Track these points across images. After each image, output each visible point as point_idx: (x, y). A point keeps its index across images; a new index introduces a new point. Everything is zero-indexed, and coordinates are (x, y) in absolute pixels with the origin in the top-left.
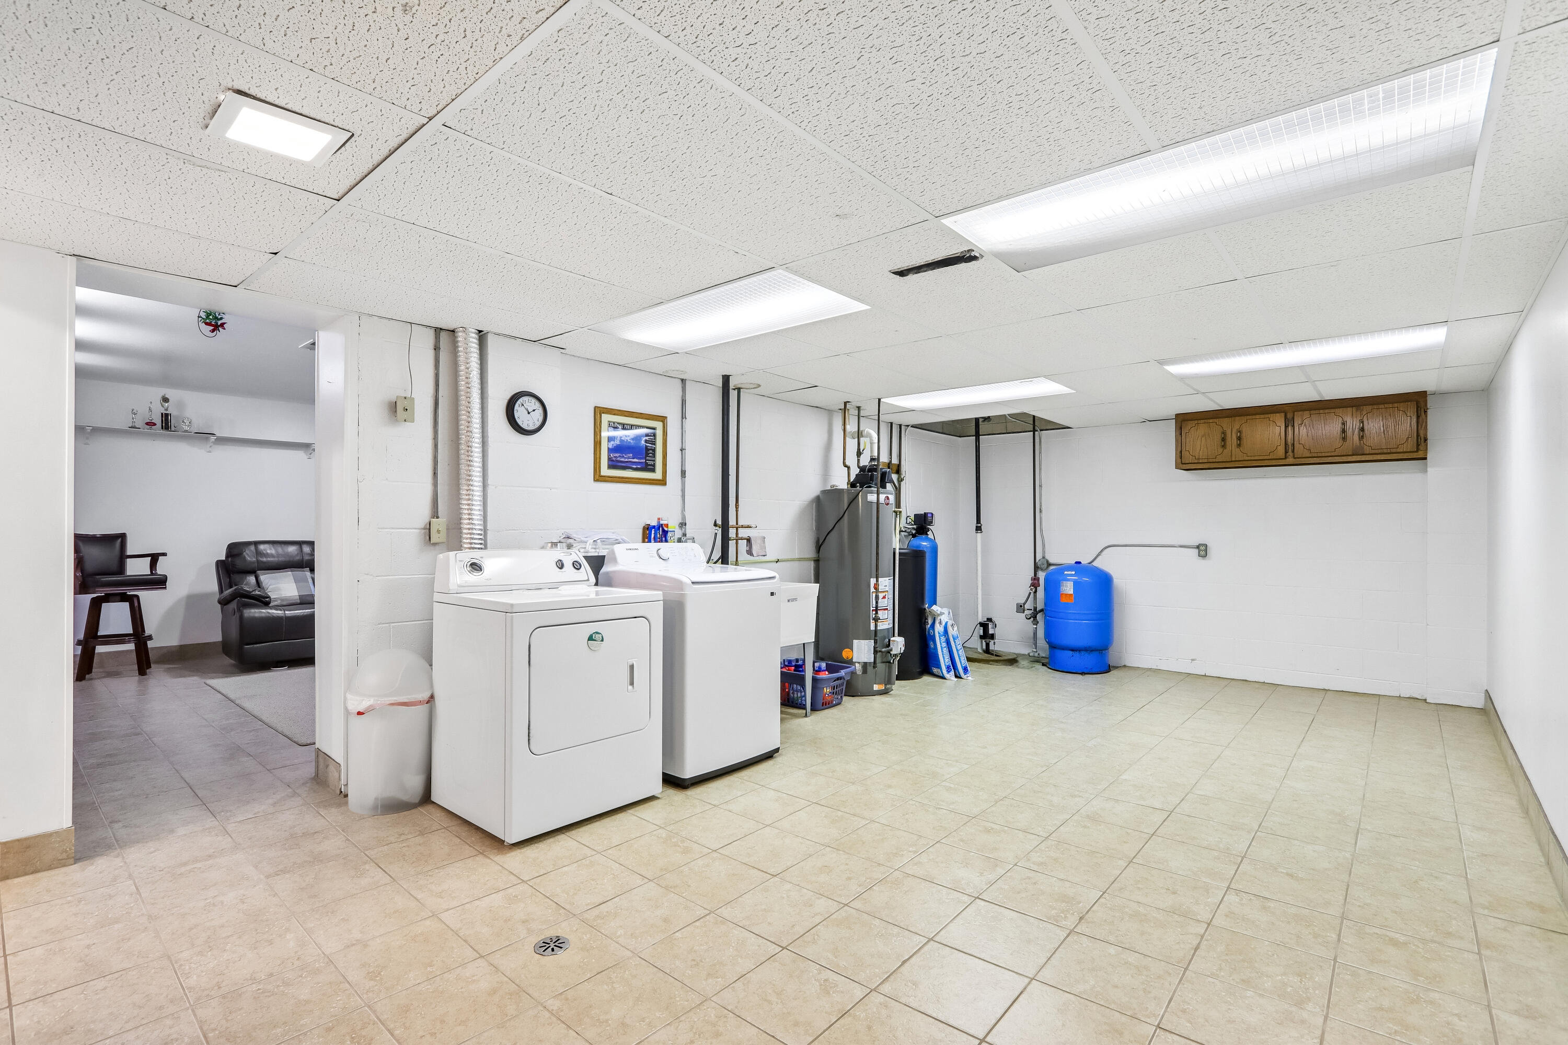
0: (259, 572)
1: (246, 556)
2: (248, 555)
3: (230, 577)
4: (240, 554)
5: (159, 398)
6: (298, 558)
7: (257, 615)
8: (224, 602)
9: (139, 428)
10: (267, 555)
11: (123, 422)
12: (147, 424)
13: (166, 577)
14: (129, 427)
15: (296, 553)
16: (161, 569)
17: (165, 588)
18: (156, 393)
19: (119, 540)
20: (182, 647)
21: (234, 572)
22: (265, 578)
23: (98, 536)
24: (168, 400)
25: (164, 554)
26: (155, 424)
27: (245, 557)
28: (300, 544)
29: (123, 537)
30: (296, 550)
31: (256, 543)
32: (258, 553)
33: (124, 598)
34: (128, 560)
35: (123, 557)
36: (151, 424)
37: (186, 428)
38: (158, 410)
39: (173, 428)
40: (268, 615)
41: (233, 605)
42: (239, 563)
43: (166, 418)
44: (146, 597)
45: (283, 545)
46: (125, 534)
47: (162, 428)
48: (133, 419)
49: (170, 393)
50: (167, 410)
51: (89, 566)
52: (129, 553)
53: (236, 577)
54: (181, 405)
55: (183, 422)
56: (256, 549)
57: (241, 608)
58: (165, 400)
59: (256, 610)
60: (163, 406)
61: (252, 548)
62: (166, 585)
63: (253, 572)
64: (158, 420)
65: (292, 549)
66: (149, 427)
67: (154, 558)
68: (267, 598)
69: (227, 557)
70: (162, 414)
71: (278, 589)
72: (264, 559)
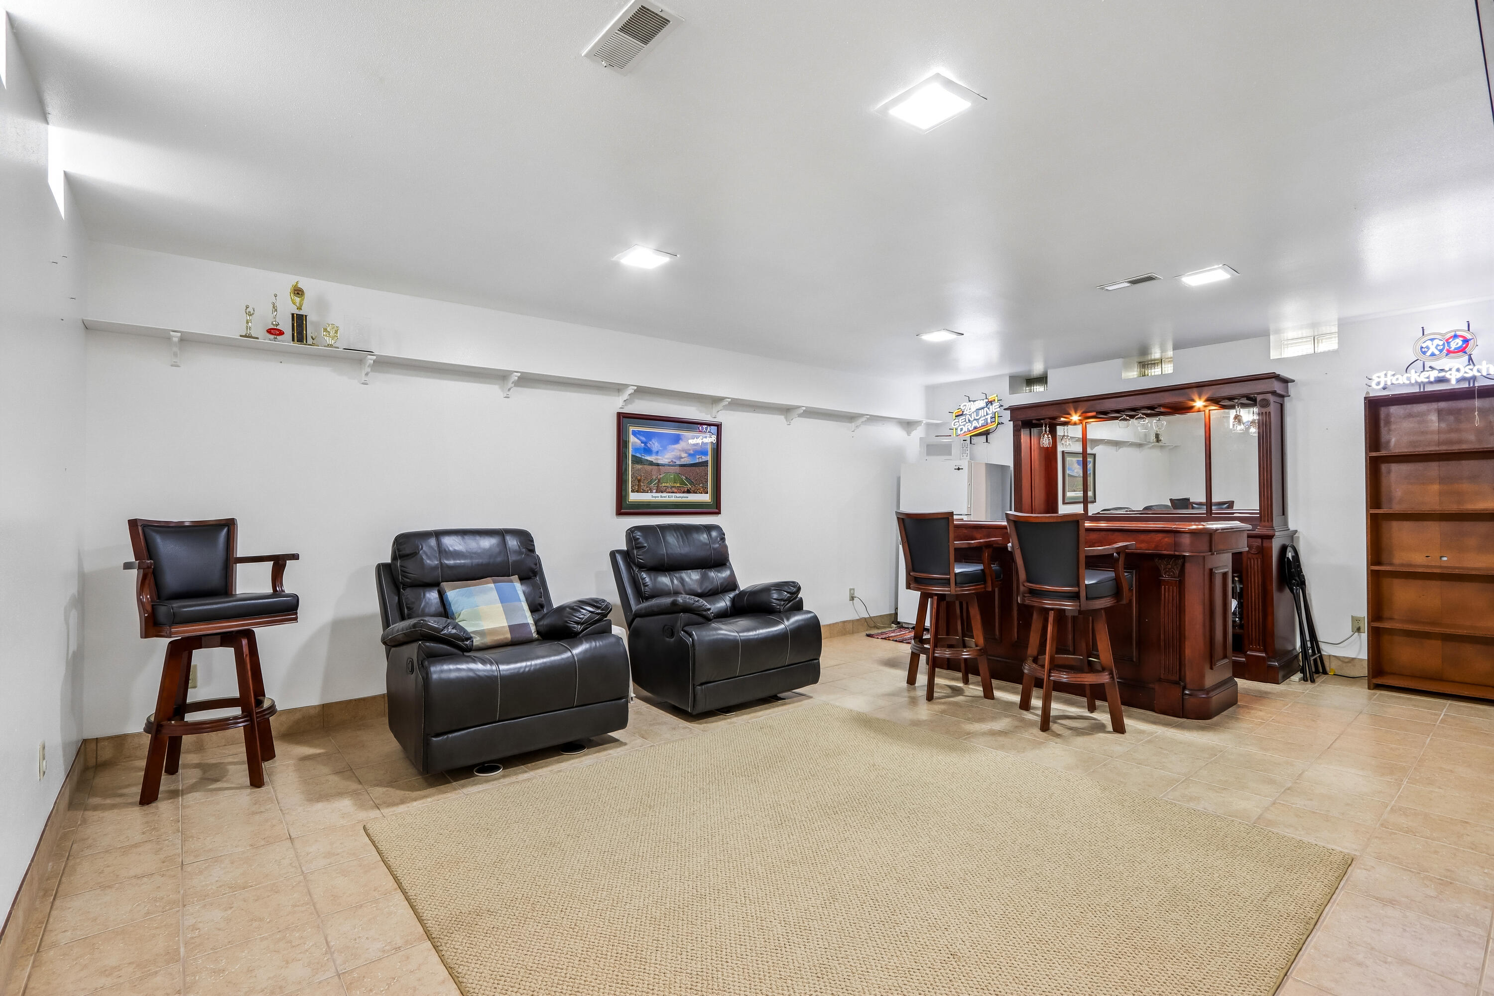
0: (444, 584)
1: (424, 557)
2: (427, 555)
3: (399, 594)
4: (414, 554)
5: (289, 289)
6: (499, 559)
7: (453, 675)
8: (391, 644)
9: (257, 338)
10: (456, 554)
11: (233, 329)
12: (270, 331)
13: (296, 598)
14: (241, 336)
15: (498, 550)
16: (289, 586)
17: (296, 619)
18: (285, 281)
19: (225, 530)
20: (325, 708)
21: (406, 586)
22: (455, 594)
23: (187, 524)
24: (303, 291)
25: (295, 557)
26: (281, 333)
27: (422, 559)
28: (500, 534)
29: (229, 525)
30: (498, 545)
31: (439, 534)
32: (442, 552)
33: (226, 639)
34: (239, 566)
35: (230, 561)
36: (275, 332)
37: (330, 341)
38: (287, 308)
39: (310, 341)
40: (471, 674)
41: (411, 651)
42: (411, 566)
43: (299, 321)
44: (266, 635)
45: (478, 538)
46: (233, 519)
47: (293, 340)
48: (247, 322)
49: (305, 283)
50: (300, 308)
51: (172, 580)
52: (240, 553)
53: (409, 594)
54: (322, 304)
55: (325, 330)
56: (439, 544)
57: (426, 663)
58: (298, 292)
59: (452, 667)
60: (294, 303)
61: (433, 542)
62: (296, 614)
63: (434, 584)
64: (286, 326)
65: (487, 543)
66: (272, 337)
67: (279, 563)
68: (467, 639)
69: (394, 558)
70: (293, 315)
71: (477, 616)
72: (451, 562)
